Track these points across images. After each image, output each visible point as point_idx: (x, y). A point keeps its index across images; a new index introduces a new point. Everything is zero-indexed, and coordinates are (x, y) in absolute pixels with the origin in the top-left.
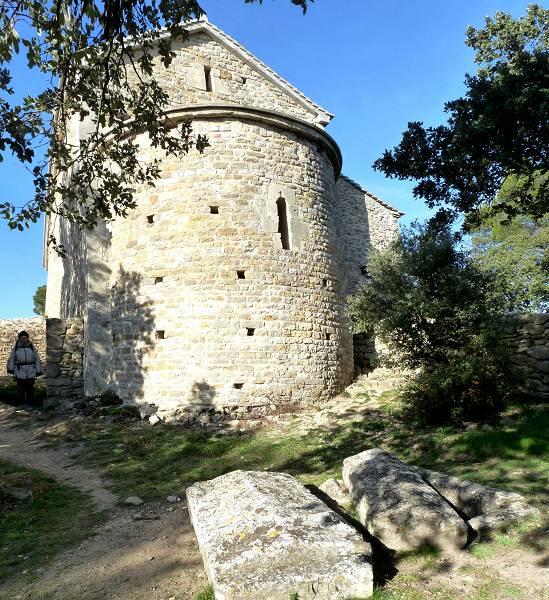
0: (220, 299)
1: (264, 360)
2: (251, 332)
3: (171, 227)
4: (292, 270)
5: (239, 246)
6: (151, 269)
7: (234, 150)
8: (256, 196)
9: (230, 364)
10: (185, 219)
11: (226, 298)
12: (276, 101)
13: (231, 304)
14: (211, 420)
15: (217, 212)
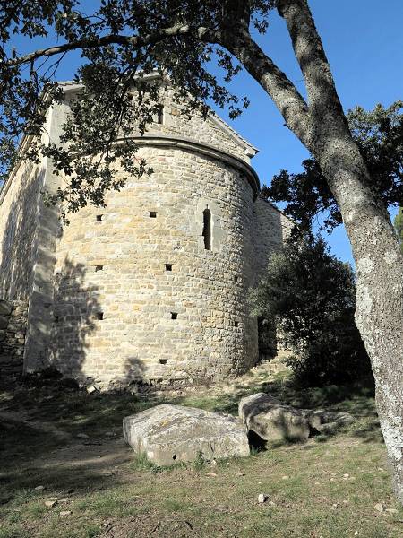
0: (151, 287)
1: (184, 340)
2: (174, 316)
3: (115, 226)
4: (212, 267)
5: (170, 244)
6: (93, 259)
7: (174, 171)
8: (187, 206)
9: (157, 343)
10: (128, 220)
11: (155, 286)
12: (214, 135)
13: (160, 293)
14: (139, 391)
15: (155, 216)
